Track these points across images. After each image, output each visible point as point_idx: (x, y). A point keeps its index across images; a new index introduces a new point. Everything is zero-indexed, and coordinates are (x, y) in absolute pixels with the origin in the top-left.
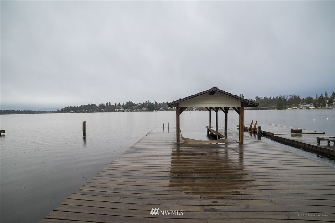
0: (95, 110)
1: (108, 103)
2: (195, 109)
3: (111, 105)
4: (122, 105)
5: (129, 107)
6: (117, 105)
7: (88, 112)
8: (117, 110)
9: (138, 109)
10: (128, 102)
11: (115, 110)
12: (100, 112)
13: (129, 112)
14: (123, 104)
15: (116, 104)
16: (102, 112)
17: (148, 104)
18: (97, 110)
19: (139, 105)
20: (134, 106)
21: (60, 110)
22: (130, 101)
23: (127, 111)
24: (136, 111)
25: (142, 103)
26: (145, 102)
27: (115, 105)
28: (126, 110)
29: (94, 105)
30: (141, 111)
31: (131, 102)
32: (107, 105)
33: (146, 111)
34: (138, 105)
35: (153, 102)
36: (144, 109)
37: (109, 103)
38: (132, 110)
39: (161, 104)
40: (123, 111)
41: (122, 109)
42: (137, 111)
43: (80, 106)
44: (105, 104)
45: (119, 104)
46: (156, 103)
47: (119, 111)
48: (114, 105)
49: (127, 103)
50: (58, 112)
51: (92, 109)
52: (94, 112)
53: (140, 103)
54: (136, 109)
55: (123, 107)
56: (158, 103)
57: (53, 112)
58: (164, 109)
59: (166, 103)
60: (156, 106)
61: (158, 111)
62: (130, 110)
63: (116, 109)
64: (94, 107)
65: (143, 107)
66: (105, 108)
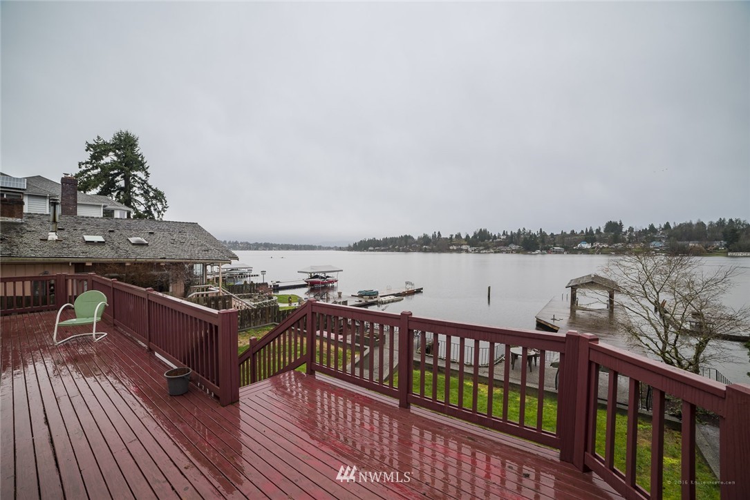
0: (411, 247)
1: (437, 234)
2: (656, 252)
3: (442, 237)
4: (463, 236)
5: (480, 242)
6: (454, 236)
7: (399, 250)
8: (455, 248)
9: (500, 248)
10: (478, 232)
11: (451, 248)
12: (421, 250)
13: (479, 252)
14: (468, 236)
15: (452, 235)
16: (425, 251)
17: (522, 236)
18: (415, 247)
19: (502, 237)
20: (491, 240)
21: (352, 245)
22: (481, 230)
23: (475, 250)
24: (495, 252)
25: (509, 234)
26: (516, 231)
27: (451, 238)
28: (473, 248)
30: (507, 252)
31: (485, 231)
32: (434, 236)
33: (518, 252)
34: (499, 238)
35: (535, 231)
36: (514, 247)
37: (439, 233)
38: (487, 248)
39: (557, 235)
40: (467, 251)
41: (464, 247)
42: (499, 252)
43: (383, 239)
44: (430, 235)
45: (458, 236)
46: (543, 234)
47: (459, 251)
48: (448, 237)
49: (475, 233)
50: (350, 249)
51: (406, 245)
52: (410, 251)
53: (504, 234)
54: (496, 246)
55: (466, 243)
56: (549, 234)
57: (341, 249)
58: (562, 249)
59: (568, 233)
60: (543, 242)
61: (548, 253)
62: (481, 248)
63: (452, 245)
64: (410, 241)
65: (511, 242)
66: (431, 243)
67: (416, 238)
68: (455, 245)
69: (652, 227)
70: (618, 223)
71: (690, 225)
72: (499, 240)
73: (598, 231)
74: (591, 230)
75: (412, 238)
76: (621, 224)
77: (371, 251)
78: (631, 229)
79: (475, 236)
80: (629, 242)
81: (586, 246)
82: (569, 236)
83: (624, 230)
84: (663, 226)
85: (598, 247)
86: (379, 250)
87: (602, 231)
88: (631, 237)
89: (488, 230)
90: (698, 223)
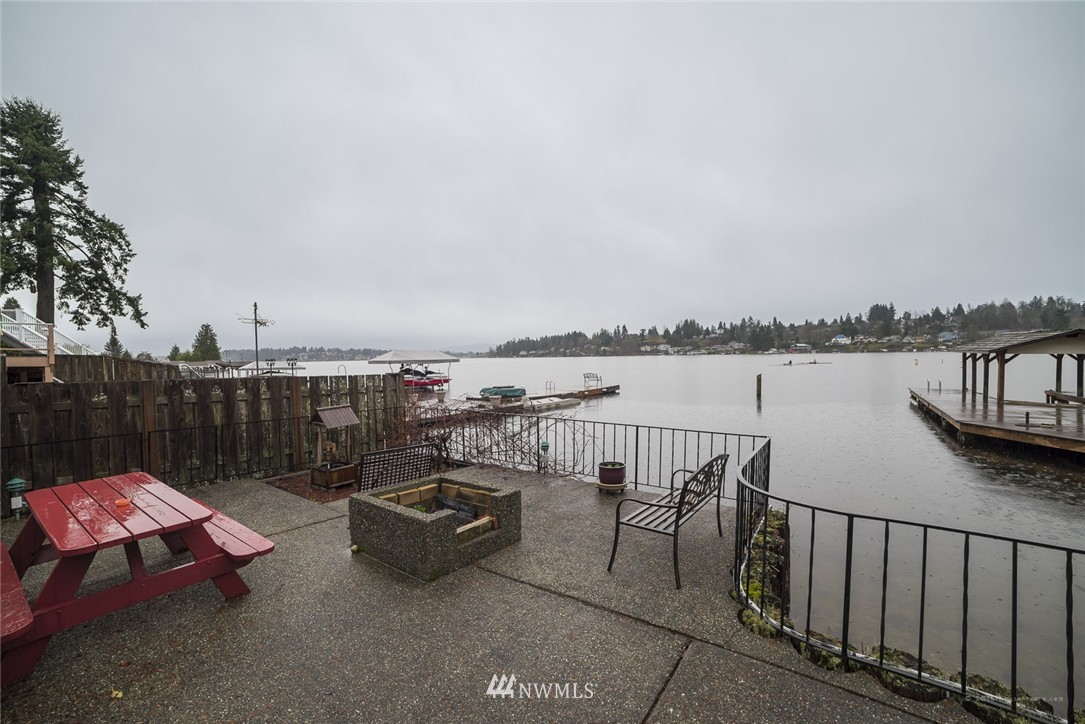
0: (582, 350)
1: (621, 329)
2: (948, 347)
3: (629, 333)
4: (661, 332)
5: (686, 340)
6: (647, 332)
7: (565, 355)
8: (648, 349)
9: (715, 347)
10: (681, 325)
11: (643, 349)
12: (598, 354)
13: (685, 354)
14: (667, 332)
15: (643, 330)
16: (605, 354)
17: (748, 330)
18: (589, 349)
19: (718, 332)
20: (702, 336)
21: (494, 348)
22: (686, 321)
23: (678, 351)
24: (709, 353)
25: (728, 326)
26: (738, 322)
27: (642, 335)
28: (676, 349)
29: (580, 333)
30: (727, 353)
31: (693, 323)
32: (617, 332)
33: (743, 352)
34: (713, 333)
35: (766, 321)
36: (736, 345)
37: (624, 327)
38: (696, 348)
39: (800, 326)
40: (666, 353)
41: (662, 347)
42: (714, 353)
43: (542, 339)
44: (611, 331)
45: (653, 332)
46: (779, 326)
47: (655, 352)
48: (638, 333)
49: (678, 327)
50: (492, 354)
51: (575, 346)
52: (582, 356)
53: (720, 327)
54: (710, 345)
55: (665, 341)
56: (786, 324)
57: (478, 355)
58: (809, 347)
59: (816, 322)
60: (780, 336)
61: (788, 352)
62: (687, 348)
63: (644, 345)
64: (580, 340)
65: (732, 339)
66: (613, 343)
67: (590, 336)
68: (648, 344)
69: (937, 312)
70: (889, 307)
71: (992, 306)
72: (713, 335)
73: (858, 319)
74: (849, 319)
75: (585, 336)
76: (892, 308)
77: (523, 356)
78: (907, 316)
79: (678, 330)
80: (906, 334)
81: (845, 340)
82: (815, 327)
83: (896, 317)
84: (951, 311)
85: (861, 342)
86: (535, 355)
87: (864, 319)
88: (908, 328)
89: (697, 322)
90: (1002, 306)
